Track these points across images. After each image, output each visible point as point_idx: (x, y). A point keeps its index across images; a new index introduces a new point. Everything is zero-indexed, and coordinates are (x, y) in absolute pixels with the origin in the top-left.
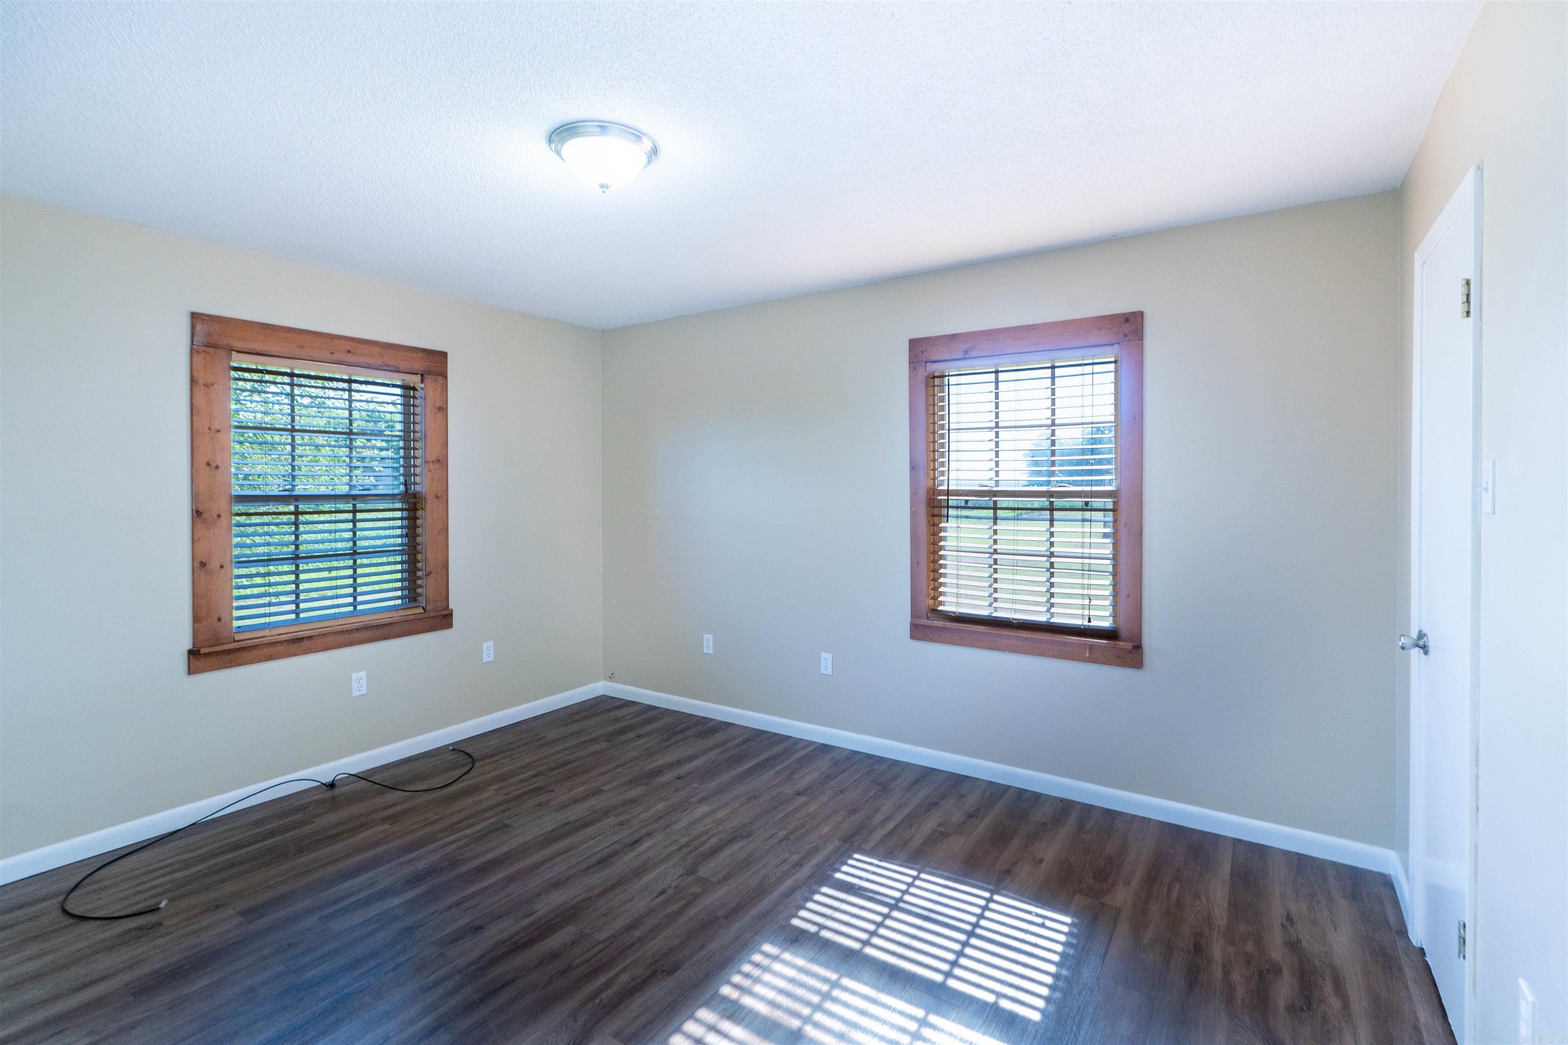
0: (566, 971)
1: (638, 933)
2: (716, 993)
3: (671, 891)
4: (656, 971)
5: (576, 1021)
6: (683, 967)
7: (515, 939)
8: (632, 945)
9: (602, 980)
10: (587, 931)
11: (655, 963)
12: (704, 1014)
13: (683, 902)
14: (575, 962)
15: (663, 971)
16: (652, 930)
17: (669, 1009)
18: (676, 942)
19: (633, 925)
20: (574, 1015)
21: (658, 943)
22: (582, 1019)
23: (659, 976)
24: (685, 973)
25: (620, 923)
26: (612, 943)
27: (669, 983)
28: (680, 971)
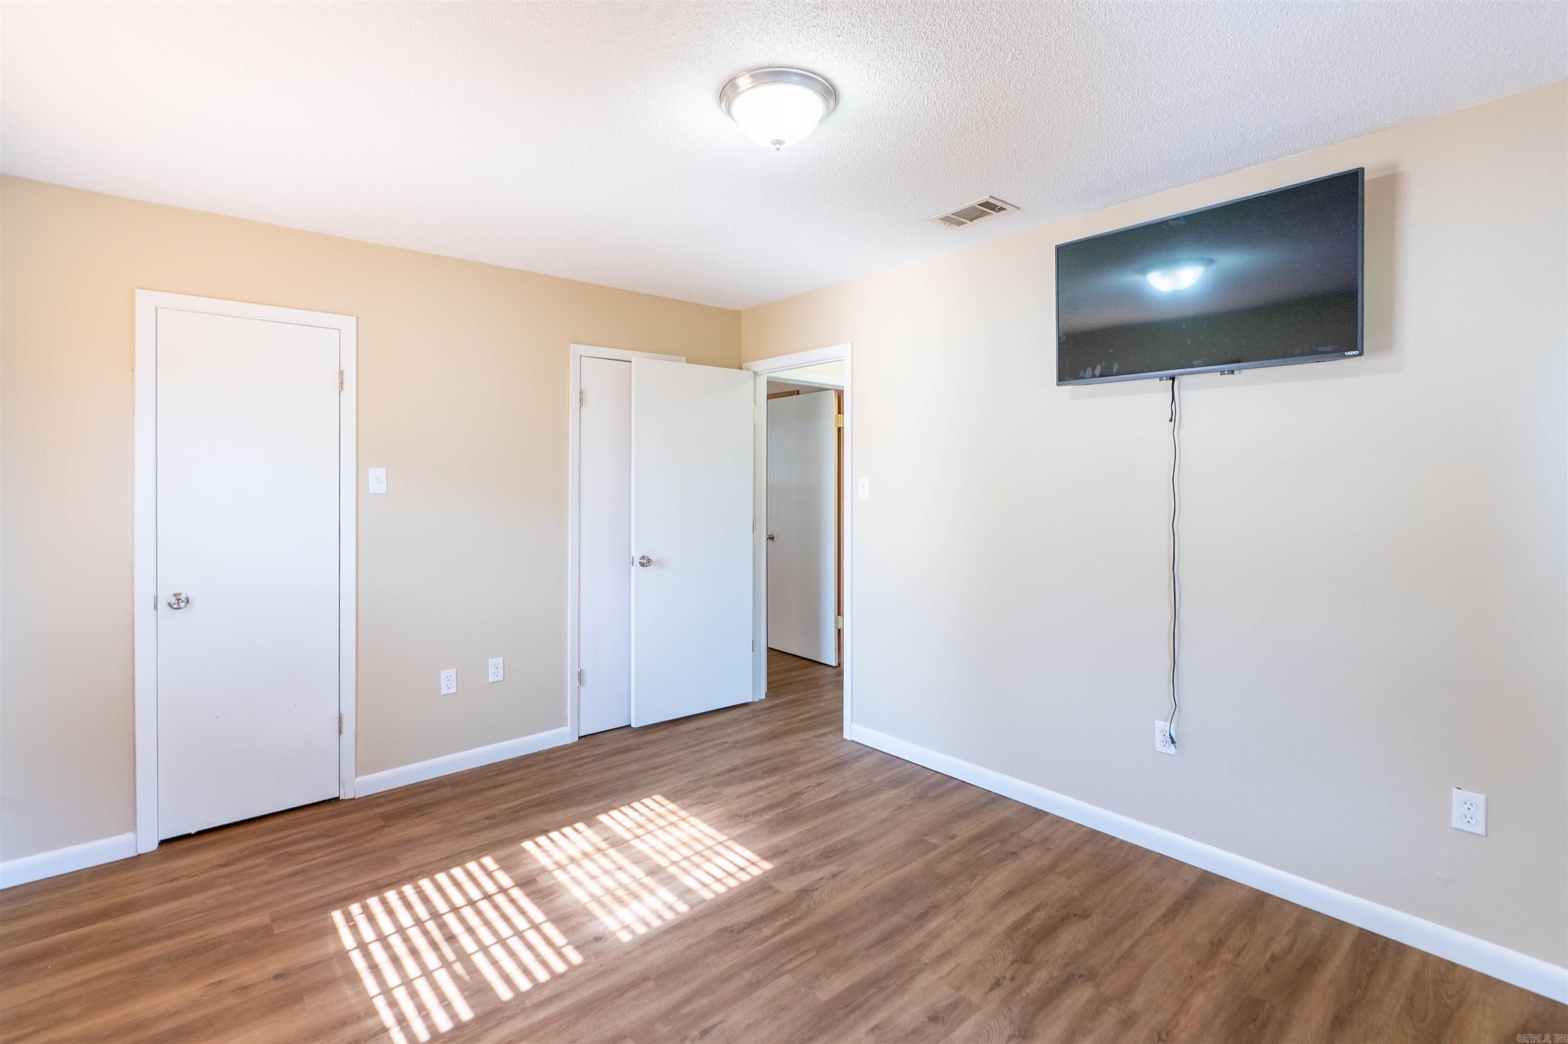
0: (821, 948)
1: (748, 976)
2: (692, 907)
3: (694, 1033)
4: (738, 932)
5: (808, 905)
6: (712, 932)
7: (884, 994)
8: (756, 963)
9: (789, 933)
10: (803, 989)
11: (737, 941)
12: (707, 895)
13: (685, 1010)
14: (812, 954)
15: (731, 932)
16: (732, 977)
17: (735, 902)
18: (711, 958)
19: (753, 986)
20: (810, 911)
21: (731, 959)
22: (804, 906)
23: (736, 927)
24: (713, 926)
25: (765, 994)
26: (777, 969)
27: (729, 921)
28: (716, 929)
